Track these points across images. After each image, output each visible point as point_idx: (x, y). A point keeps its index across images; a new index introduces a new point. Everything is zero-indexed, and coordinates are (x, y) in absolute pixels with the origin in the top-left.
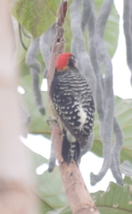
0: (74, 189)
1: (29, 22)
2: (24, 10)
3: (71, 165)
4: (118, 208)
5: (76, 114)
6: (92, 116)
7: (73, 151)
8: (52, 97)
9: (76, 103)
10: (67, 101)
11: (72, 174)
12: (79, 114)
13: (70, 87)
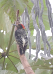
0: (24, 62)
1: (13, 17)
2: (11, 14)
3: (23, 55)
4: (41, 66)
5: (21, 41)
6: (27, 41)
7: (23, 51)
8: (15, 37)
9: (21, 38)
10: (19, 37)
11: (23, 58)
12: (23, 41)
13: (20, 34)
